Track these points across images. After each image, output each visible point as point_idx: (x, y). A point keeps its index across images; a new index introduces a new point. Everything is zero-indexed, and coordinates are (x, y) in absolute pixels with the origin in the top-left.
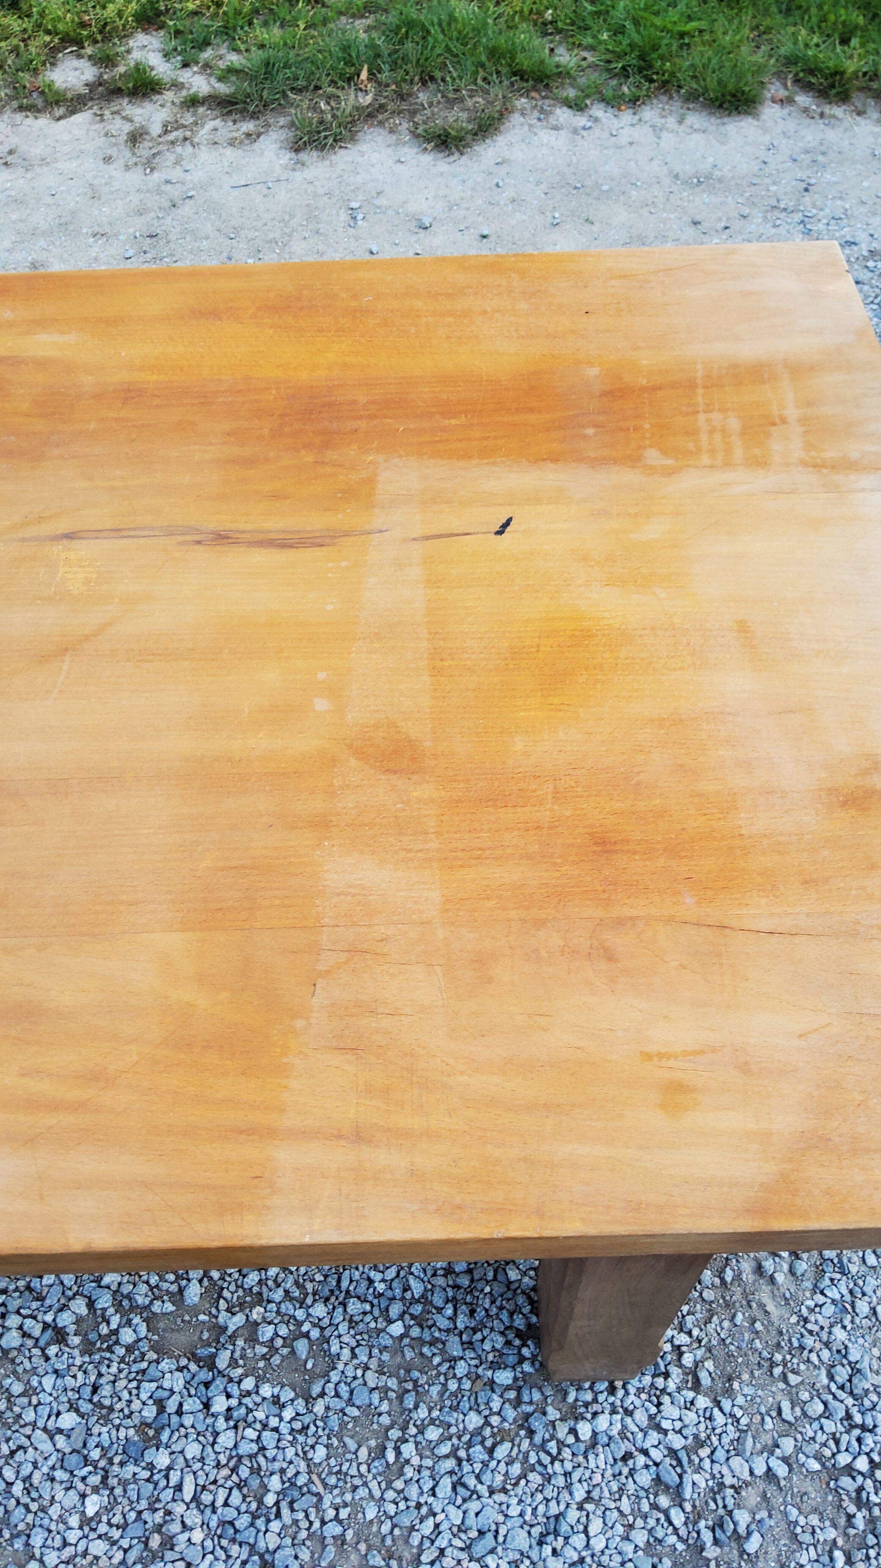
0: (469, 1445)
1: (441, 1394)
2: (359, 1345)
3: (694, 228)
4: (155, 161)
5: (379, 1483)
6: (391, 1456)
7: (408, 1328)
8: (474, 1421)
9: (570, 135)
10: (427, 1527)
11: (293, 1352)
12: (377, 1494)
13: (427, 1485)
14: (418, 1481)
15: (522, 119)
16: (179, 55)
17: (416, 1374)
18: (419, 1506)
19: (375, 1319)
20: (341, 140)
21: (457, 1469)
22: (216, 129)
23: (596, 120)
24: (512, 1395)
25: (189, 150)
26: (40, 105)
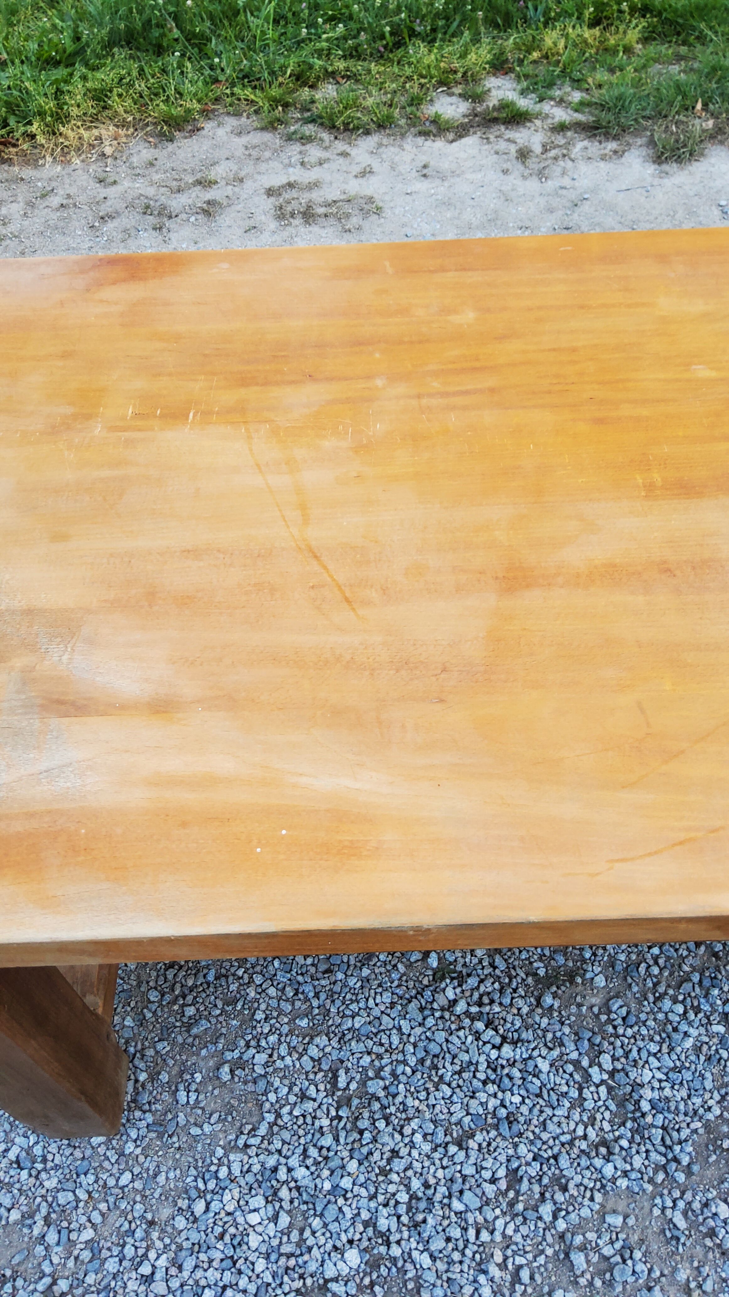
16: (532, 92)
25: (570, 163)
26: (434, 131)
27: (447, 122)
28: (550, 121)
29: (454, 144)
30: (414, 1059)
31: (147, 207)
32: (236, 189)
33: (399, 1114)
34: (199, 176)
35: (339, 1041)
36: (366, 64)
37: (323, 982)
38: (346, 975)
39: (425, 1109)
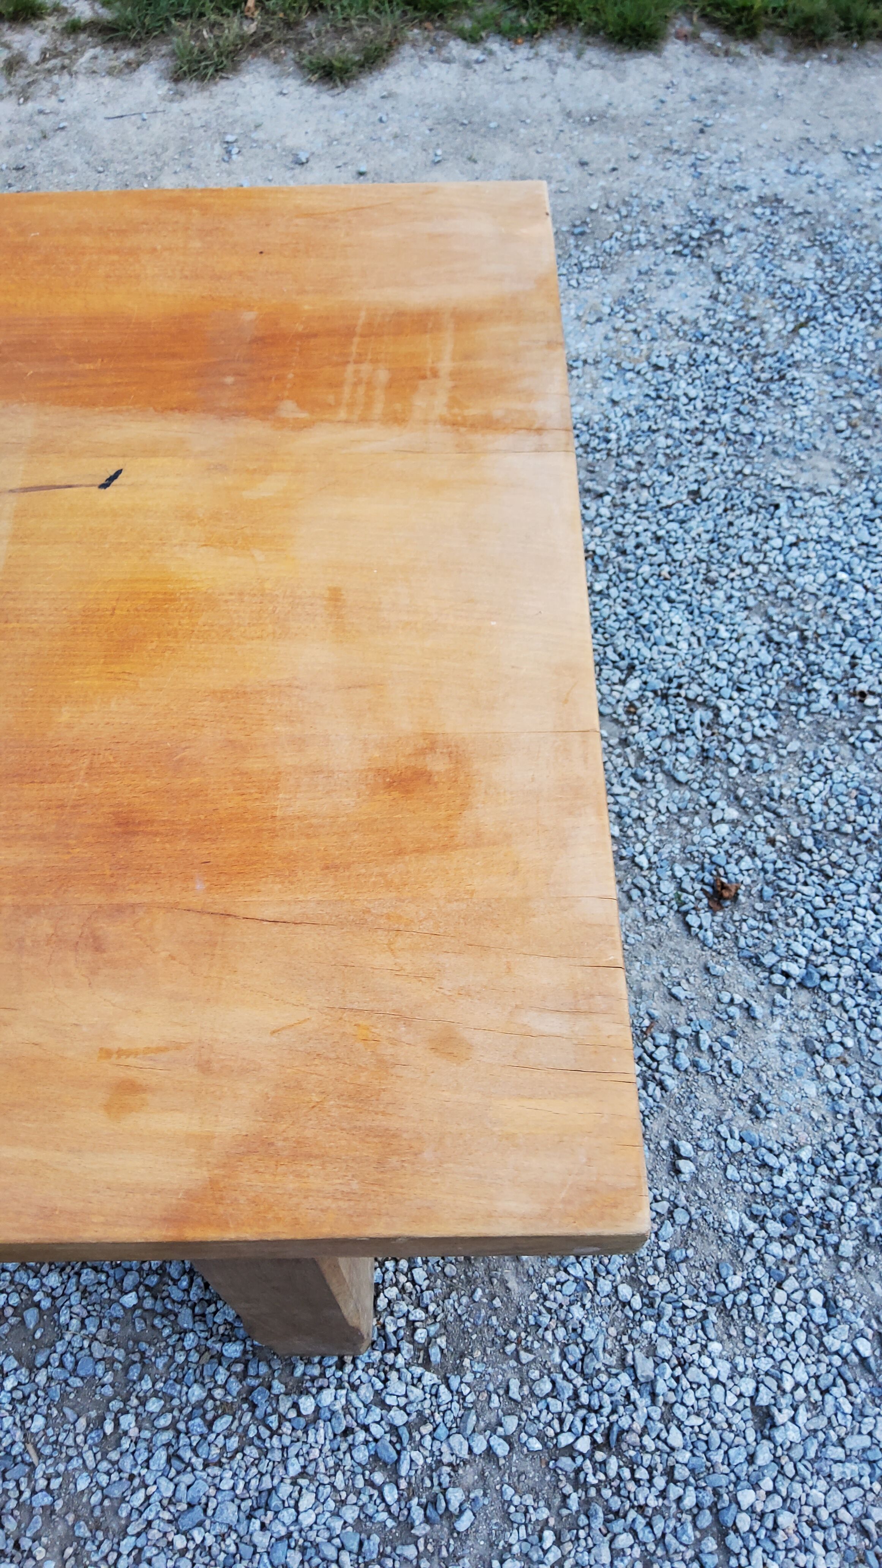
0: (190, 1417)
1: (167, 1366)
2: (89, 1315)
3: (580, 169)
4: (30, 90)
5: (95, 1454)
6: (109, 1428)
7: (141, 1299)
8: (197, 1393)
9: (461, 68)
10: (138, 1499)
11: (23, 1322)
12: (91, 1464)
13: (142, 1457)
14: (133, 1453)
15: (413, 51)
17: (144, 1346)
18: (132, 1477)
19: (109, 1290)
20: (222, 70)
21: (174, 1441)
22: (95, 58)
23: (491, 53)
24: (239, 1368)
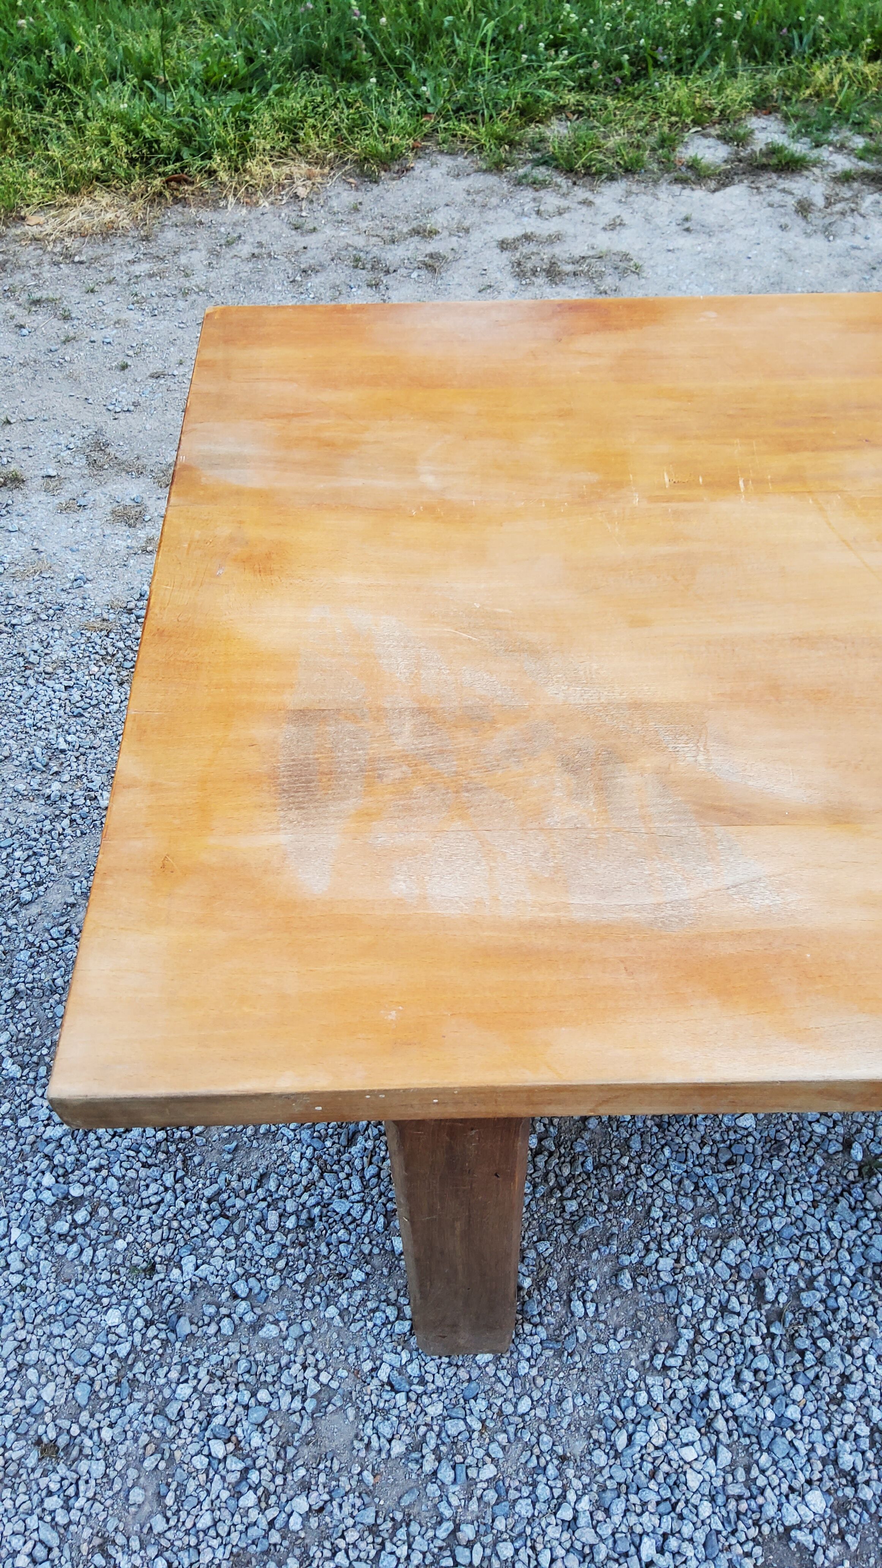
16: (805, 136)
25: (860, 221)
26: (693, 178)
27: (708, 168)
28: (830, 170)
29: (717, 194)
30: (853, 1268)
31: (357, 260)
32: (462, 241)
33: (843, 1333)
34: (415, 224)
35: (758, 1246)
36: (601, 98)
37: (728, 1175)
38: (754, 1168)
39: (875, 1326)
